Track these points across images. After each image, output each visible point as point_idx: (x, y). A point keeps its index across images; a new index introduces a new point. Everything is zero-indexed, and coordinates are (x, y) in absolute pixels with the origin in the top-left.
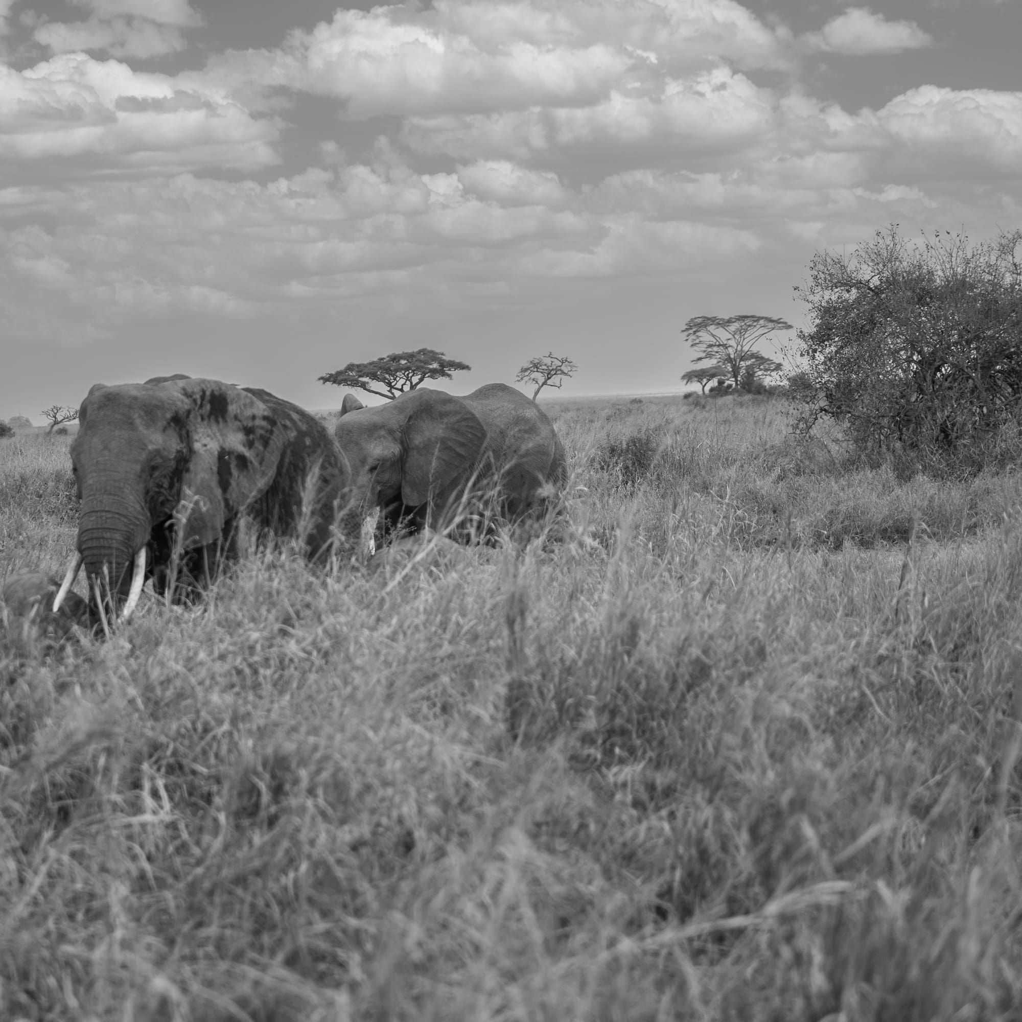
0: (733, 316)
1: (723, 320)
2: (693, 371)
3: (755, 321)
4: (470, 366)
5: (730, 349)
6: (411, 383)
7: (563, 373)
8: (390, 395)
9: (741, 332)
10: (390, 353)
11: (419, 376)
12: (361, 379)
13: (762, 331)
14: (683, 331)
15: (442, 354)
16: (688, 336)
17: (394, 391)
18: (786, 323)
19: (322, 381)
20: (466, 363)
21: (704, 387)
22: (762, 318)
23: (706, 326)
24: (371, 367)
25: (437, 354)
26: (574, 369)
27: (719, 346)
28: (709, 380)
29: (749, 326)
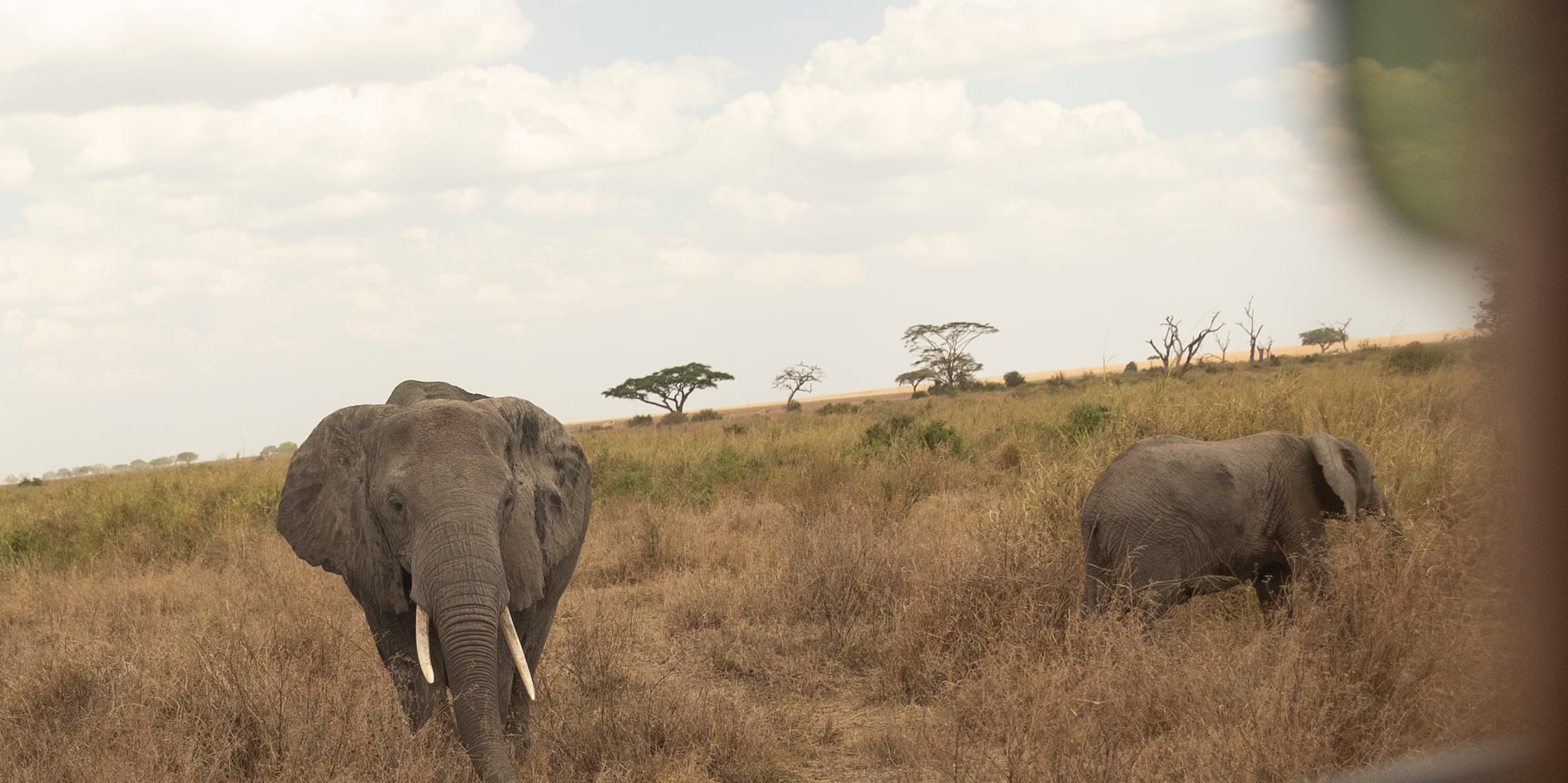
0: (946, 324)
1: (937, 327)
2: (905, 375)
3: (965, 327)
4: (734, 376)
5: (944, 352)
6: (683, 393)
7: (813, 378)
8: (664, 404)
9: (954, 336)
10: (663, 368)
11: (689, 388)
12: (639, 392)
13: (973, 335)
14: (903, 339)
15: (709, 367)
16: (907, 342)
17: (667, 401)
18: (992, 327)
19: (604, 395)
20: (730, 374)
21: (915, 387)
22: (971, 324)
23: (923, 332)
24: (647, 380)
25: (706, 367)
26: (822, 375)
27: (935, 350)
28: (919, 381)
29: (960, 331)
